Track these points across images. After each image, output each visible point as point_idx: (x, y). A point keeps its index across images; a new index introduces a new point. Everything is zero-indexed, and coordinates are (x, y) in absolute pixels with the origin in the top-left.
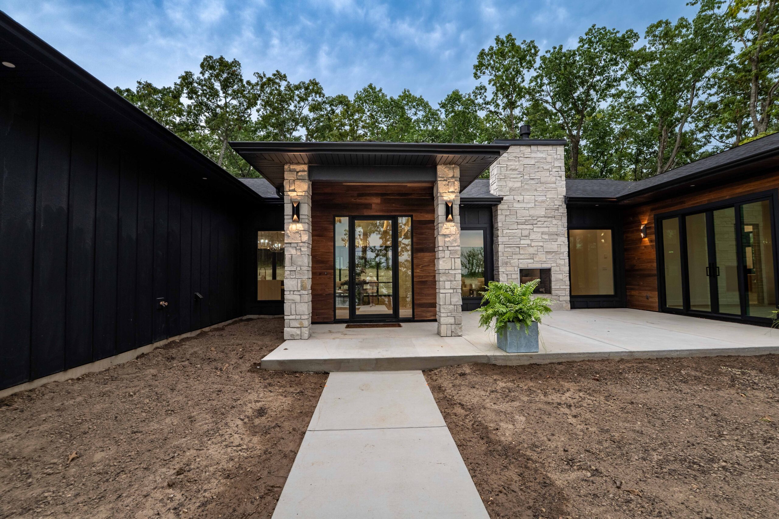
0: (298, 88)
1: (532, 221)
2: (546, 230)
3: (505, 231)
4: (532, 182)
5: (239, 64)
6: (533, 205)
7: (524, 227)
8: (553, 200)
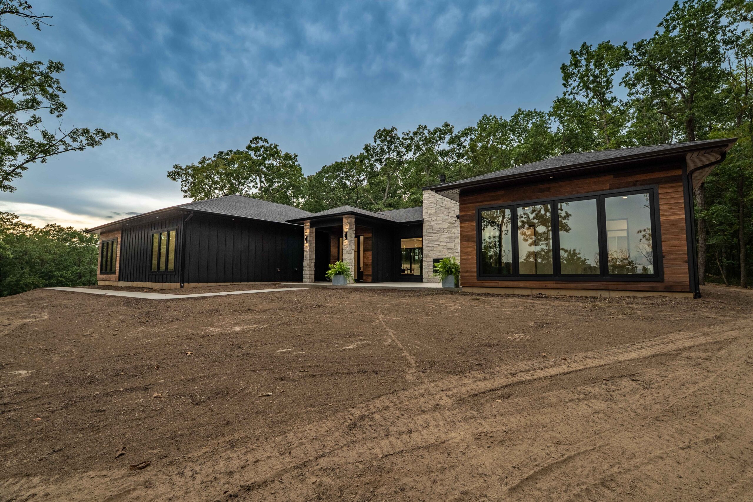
1: (441, 231)
2: (448, 236)
3: (426, 238)
4: (441, 208)
5: (396, 129)
6: (441, 222)
7: (436, 235)
8: (452, 218)
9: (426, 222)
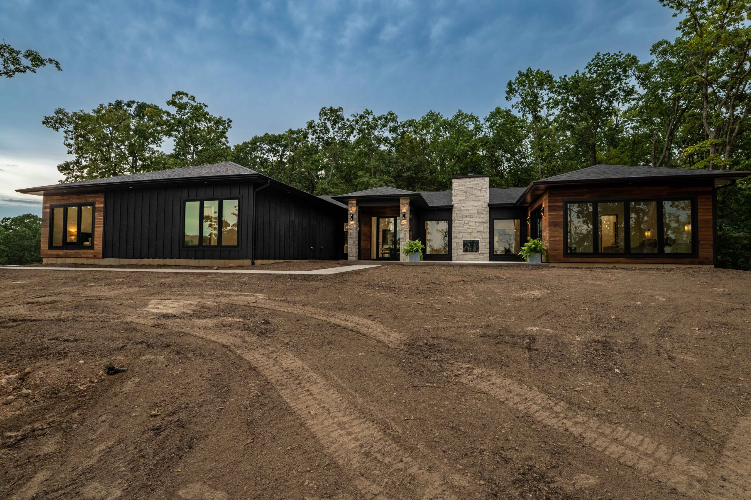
0: (380, 118)
1: (471, 216)
2: (478, 220)
3: (457, 221)
4: (471, 196)
6: (471, 208)
7: (466, 219)
8: (482, 205)
9: (456, 207)
